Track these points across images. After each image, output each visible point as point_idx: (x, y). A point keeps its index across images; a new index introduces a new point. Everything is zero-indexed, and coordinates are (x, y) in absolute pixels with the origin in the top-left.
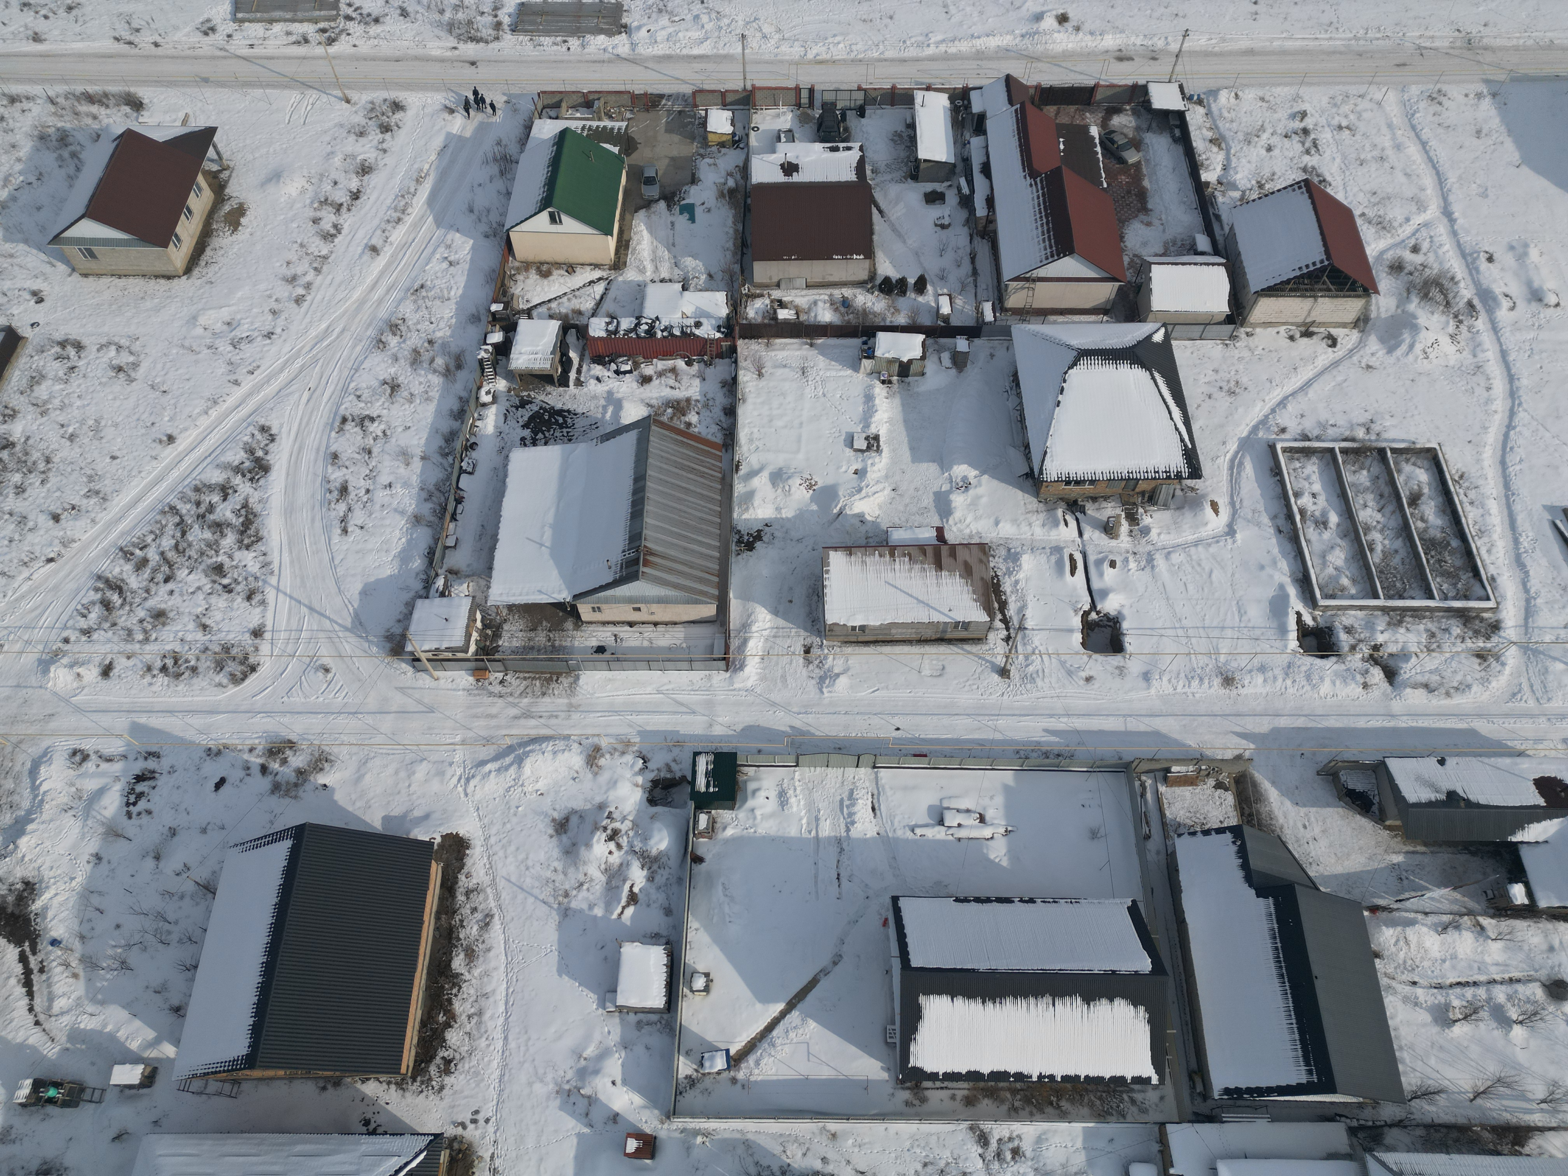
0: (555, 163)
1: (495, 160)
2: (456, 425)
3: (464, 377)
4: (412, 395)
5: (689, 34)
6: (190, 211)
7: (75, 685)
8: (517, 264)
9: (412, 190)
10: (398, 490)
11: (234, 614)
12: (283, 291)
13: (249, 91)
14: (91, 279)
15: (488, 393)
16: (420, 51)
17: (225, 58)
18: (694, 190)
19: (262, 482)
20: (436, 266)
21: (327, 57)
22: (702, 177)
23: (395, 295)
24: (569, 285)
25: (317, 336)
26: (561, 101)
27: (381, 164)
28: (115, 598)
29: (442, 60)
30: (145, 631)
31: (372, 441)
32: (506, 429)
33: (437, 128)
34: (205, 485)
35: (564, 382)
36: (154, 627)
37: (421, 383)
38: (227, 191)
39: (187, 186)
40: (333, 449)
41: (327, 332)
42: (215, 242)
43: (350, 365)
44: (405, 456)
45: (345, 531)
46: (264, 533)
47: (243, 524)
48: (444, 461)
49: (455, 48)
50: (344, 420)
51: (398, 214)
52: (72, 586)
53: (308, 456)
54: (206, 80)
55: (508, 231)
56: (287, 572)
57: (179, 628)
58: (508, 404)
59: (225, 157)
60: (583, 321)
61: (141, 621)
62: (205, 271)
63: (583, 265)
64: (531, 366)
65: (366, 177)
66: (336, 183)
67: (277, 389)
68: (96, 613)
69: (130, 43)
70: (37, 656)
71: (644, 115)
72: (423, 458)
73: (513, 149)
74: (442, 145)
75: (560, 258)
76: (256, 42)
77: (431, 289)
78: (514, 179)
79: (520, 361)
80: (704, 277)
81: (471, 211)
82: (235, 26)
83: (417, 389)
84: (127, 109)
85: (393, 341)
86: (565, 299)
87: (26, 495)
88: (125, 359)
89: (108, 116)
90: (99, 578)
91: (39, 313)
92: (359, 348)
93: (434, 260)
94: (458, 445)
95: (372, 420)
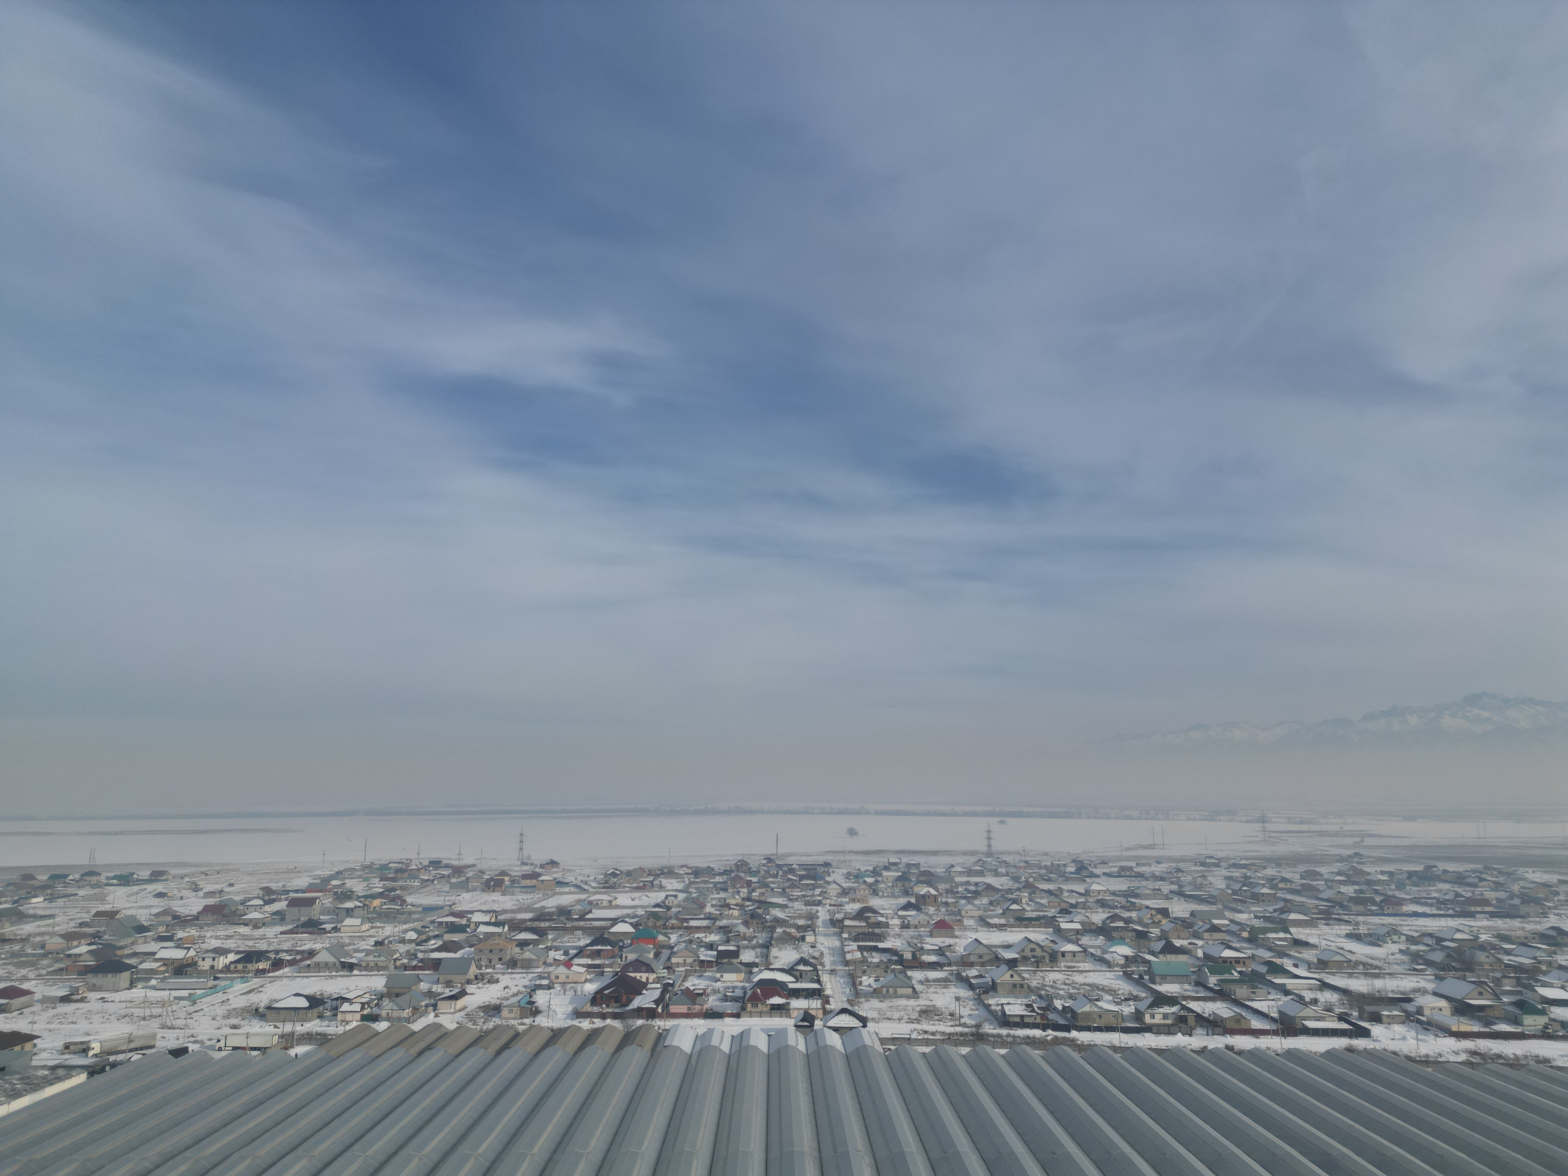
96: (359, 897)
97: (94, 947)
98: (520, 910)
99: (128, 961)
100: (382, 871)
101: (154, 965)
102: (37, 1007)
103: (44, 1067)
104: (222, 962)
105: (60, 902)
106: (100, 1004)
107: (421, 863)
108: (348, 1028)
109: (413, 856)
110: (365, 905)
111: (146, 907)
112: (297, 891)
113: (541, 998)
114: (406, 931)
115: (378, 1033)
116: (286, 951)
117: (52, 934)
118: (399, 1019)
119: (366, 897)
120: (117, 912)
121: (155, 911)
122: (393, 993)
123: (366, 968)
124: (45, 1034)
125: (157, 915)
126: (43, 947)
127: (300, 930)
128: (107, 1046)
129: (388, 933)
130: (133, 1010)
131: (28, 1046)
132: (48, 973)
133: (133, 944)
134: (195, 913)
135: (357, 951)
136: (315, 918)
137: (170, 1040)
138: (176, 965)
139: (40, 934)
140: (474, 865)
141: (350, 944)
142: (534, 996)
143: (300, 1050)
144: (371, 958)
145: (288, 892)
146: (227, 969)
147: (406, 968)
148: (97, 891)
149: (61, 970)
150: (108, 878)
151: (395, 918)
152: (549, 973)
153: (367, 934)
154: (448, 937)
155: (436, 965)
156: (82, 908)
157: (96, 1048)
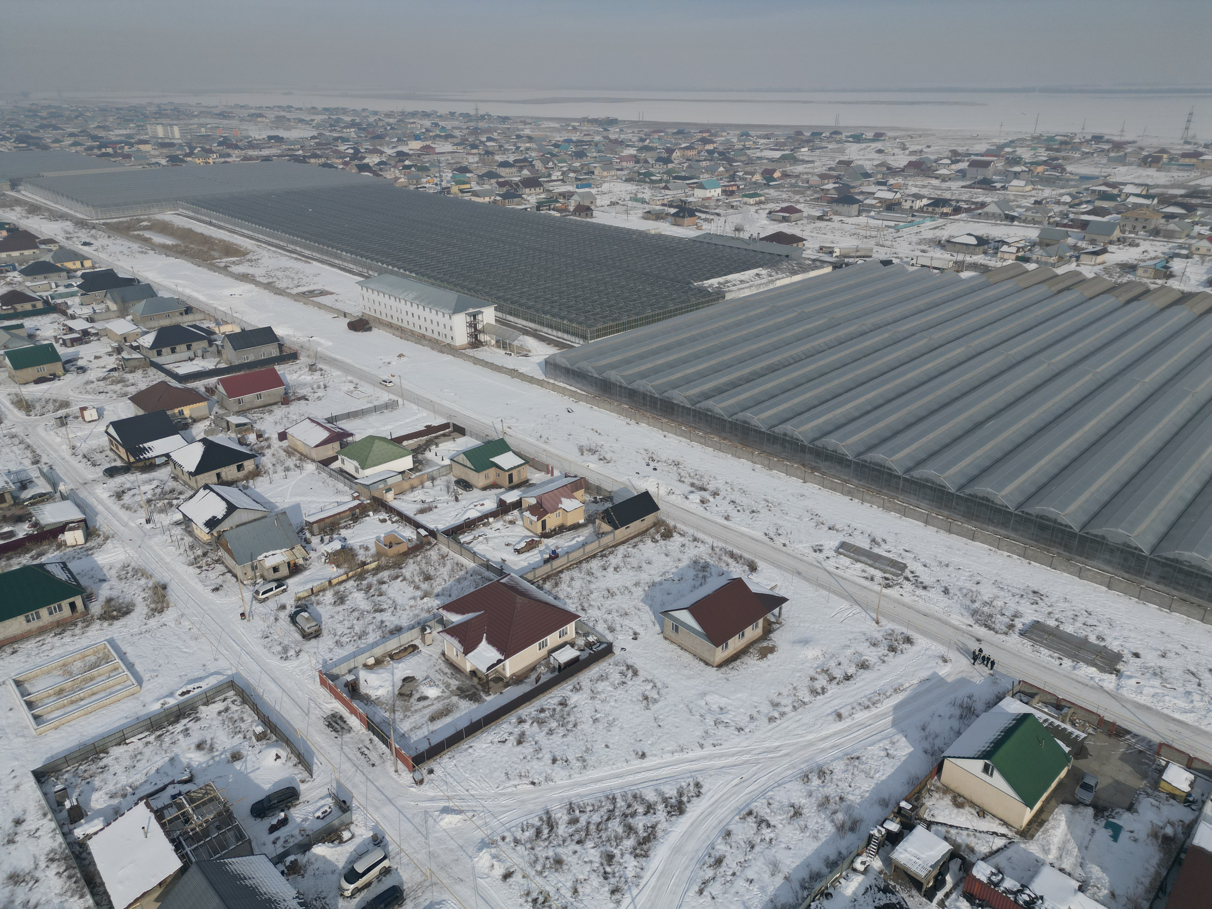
0: (1008, 733)
1: (961, 706)
2: (825, 870)
3: (851, 840)
4: (806, 827)
5: (1175, 701)
6: (743, 635)
7: (486, 871)
8: (939, 784)
9: (888, 694)
10: (755, 888)
11: (598, 897)
12: (766, 708)
13: (820, 590)
14: (667, 642)
15: (863, 863)
16: (944, 617)
17: (818, 567)
18: (1127, 815)
19: (674, 818)
20: (876, 750)
21: (879, 594)
22: (1140, 810)
23: (835, 752)
24: (975, 825)
25: (768, 748)
26: (1036, 694)
27: (877, 668)
28: (546, 832)
29: (956, 628)
30: (544, 867)
31: (759, 841)
32: (861, 900)
33: (929, 665)
34: (641, 797)
35: (930, 895)
36: (551, 868)
37: (817, 823)
38: (771, 635)
39: (751, 620)
40: (731, 827)
41: (777, 749)
42: (746, 659)
43: (777, 779)
44: (775, 867)
45: (701, 892)
46: (651, 853)
47: (644, 838)
48: (800, 892)
49: (971, 626)
50: (750, 813)
51: (869, 703)
52: (531, 806)
53: (712, 821)
54: (799, 573)
55: (945, 757)
56: (646, 892)
57: (562, 879)
58: (874, 882)
59: (782, 617)
60: (972, 858)
61: (547, 858)
62: (729, 671)
63: (994, 816)
64: (909, 865)
65: (862, 671)
66: (839, 664)
67: (722, 765)
68: (530, 833)
69: (771, 539)
70: (484, 836)
71: (1104, 737)
72: (786, 878)
73: (979, 706)
74: (926, 677)
75: (978, 801)
76: (841, 567)
77: (863, 763)
78: (969, 726)
79: (901, 856)
80: (1105, 892)
81: (924, 729)
82: (835, 554)
83: (812, 825)
84: (747, 568)
85: (816, 782)
86: (965, 833)
87: (551, 737)
88: (653, 694)
89: (735, 567)
90: (548, 813)
91: (630, 645)
92: (790, 772)
93: (877, 746)
94: (818, 886)
95: (769, 825)
96: (1026, 163)
97: (837, 185)
98: (1172, 186)
99: (857, 197)
100: (1048, 142)
101: (874, 202)
102: (805, 221)
103: (809, 259)
104: (918, 204)
105: (818, 152)
106: (840, 224)
107: (1084, 137)
108: (1005, 264)
109: (1076, 129)
110: (1030, 170)
111: (870, 160)
112: (977, 155)
113: (1177, 265)
114: (1062, 195)
115: (1028, 271)
116: (965, 201)
117: (813, 174)
118: (1046, 263)
119: (1032, 163)
120: (852, 162)
121: (876, 163)
122: (1044, 243)
123: (1024, 221)
124: (809, 239)
125: (877, 166)
126: (808, 182)
127: (977, 186)
128: (844, 252)
129: (1046, 195)
130: (859, 231)
131: (800, 244)
132: (811, 200)
133: (861, 185)
134: (902, 166)
135: (1019, 206)
136: (989, 177)
137: (881, 254)
138: (888, 203)
139: (807, 173)
140: (1134, 142)
141: (1014, 201)
142: (1171, 262)
143: (965, 275)
144: (1029, 213)
145: (970, 155)
146: (921, 210)
147: (1057, 224)
148: (839, 145)
149: (818, 198)
150: (846, 137)
151: (1054, 183)
152: (1190, 245)
153: (1029, 194)
154: (1098, 203)
155: (1084, 225)
156: (831, 157)
157: (837, 252)
